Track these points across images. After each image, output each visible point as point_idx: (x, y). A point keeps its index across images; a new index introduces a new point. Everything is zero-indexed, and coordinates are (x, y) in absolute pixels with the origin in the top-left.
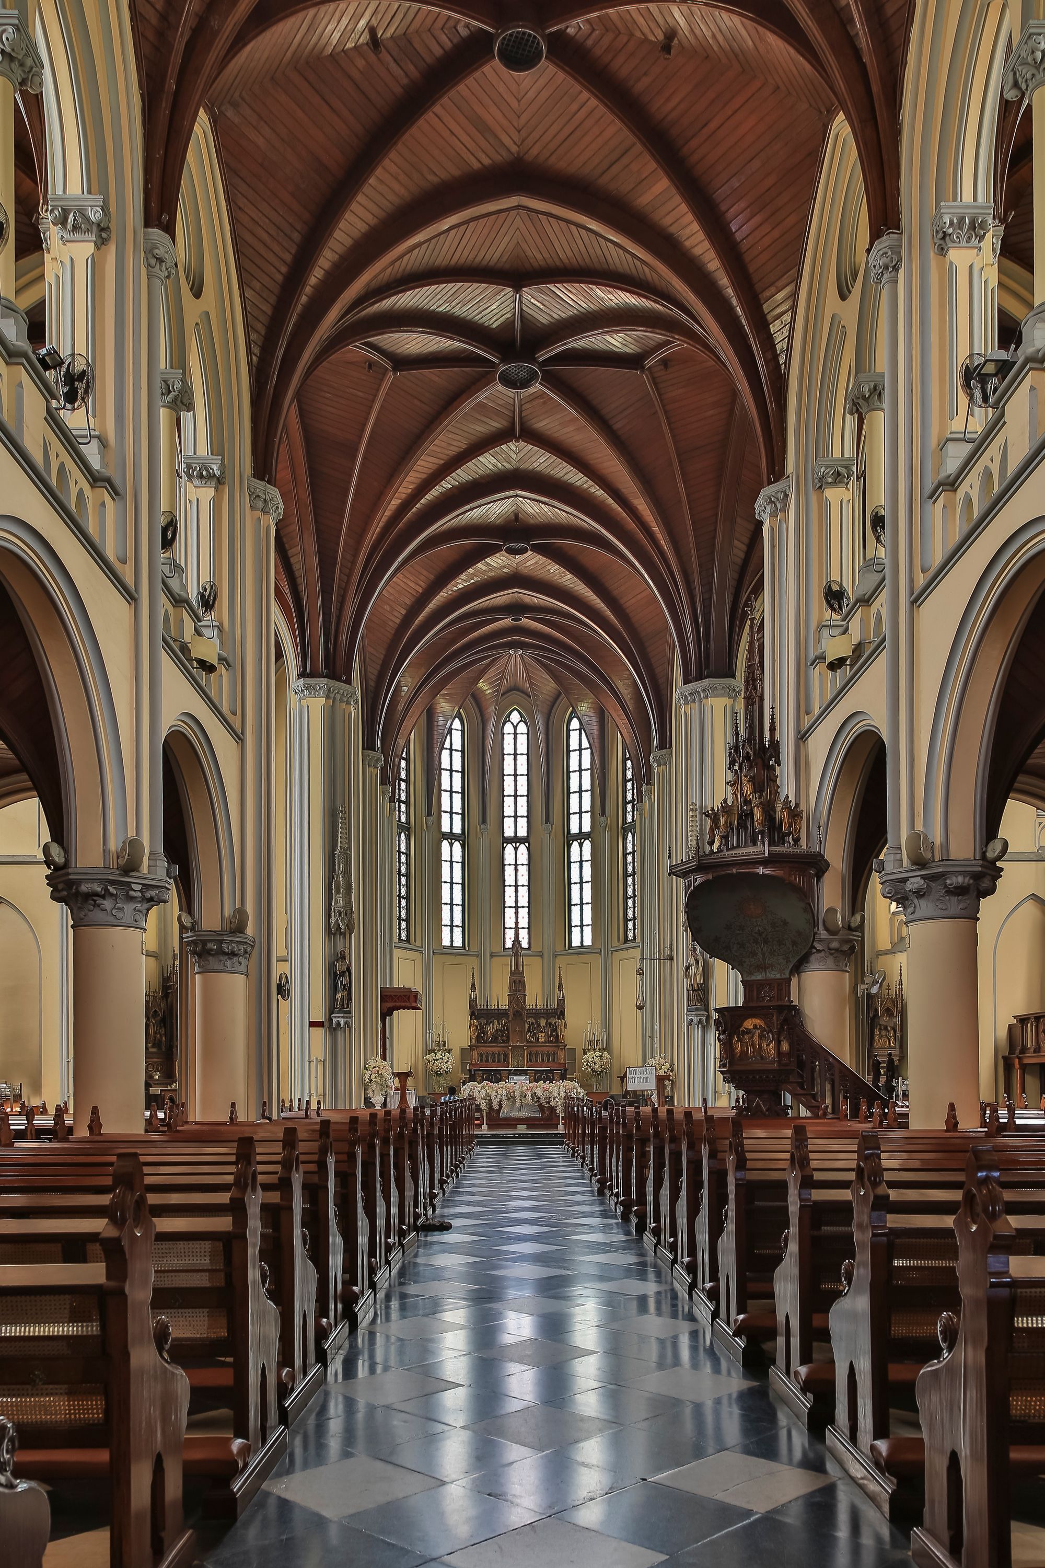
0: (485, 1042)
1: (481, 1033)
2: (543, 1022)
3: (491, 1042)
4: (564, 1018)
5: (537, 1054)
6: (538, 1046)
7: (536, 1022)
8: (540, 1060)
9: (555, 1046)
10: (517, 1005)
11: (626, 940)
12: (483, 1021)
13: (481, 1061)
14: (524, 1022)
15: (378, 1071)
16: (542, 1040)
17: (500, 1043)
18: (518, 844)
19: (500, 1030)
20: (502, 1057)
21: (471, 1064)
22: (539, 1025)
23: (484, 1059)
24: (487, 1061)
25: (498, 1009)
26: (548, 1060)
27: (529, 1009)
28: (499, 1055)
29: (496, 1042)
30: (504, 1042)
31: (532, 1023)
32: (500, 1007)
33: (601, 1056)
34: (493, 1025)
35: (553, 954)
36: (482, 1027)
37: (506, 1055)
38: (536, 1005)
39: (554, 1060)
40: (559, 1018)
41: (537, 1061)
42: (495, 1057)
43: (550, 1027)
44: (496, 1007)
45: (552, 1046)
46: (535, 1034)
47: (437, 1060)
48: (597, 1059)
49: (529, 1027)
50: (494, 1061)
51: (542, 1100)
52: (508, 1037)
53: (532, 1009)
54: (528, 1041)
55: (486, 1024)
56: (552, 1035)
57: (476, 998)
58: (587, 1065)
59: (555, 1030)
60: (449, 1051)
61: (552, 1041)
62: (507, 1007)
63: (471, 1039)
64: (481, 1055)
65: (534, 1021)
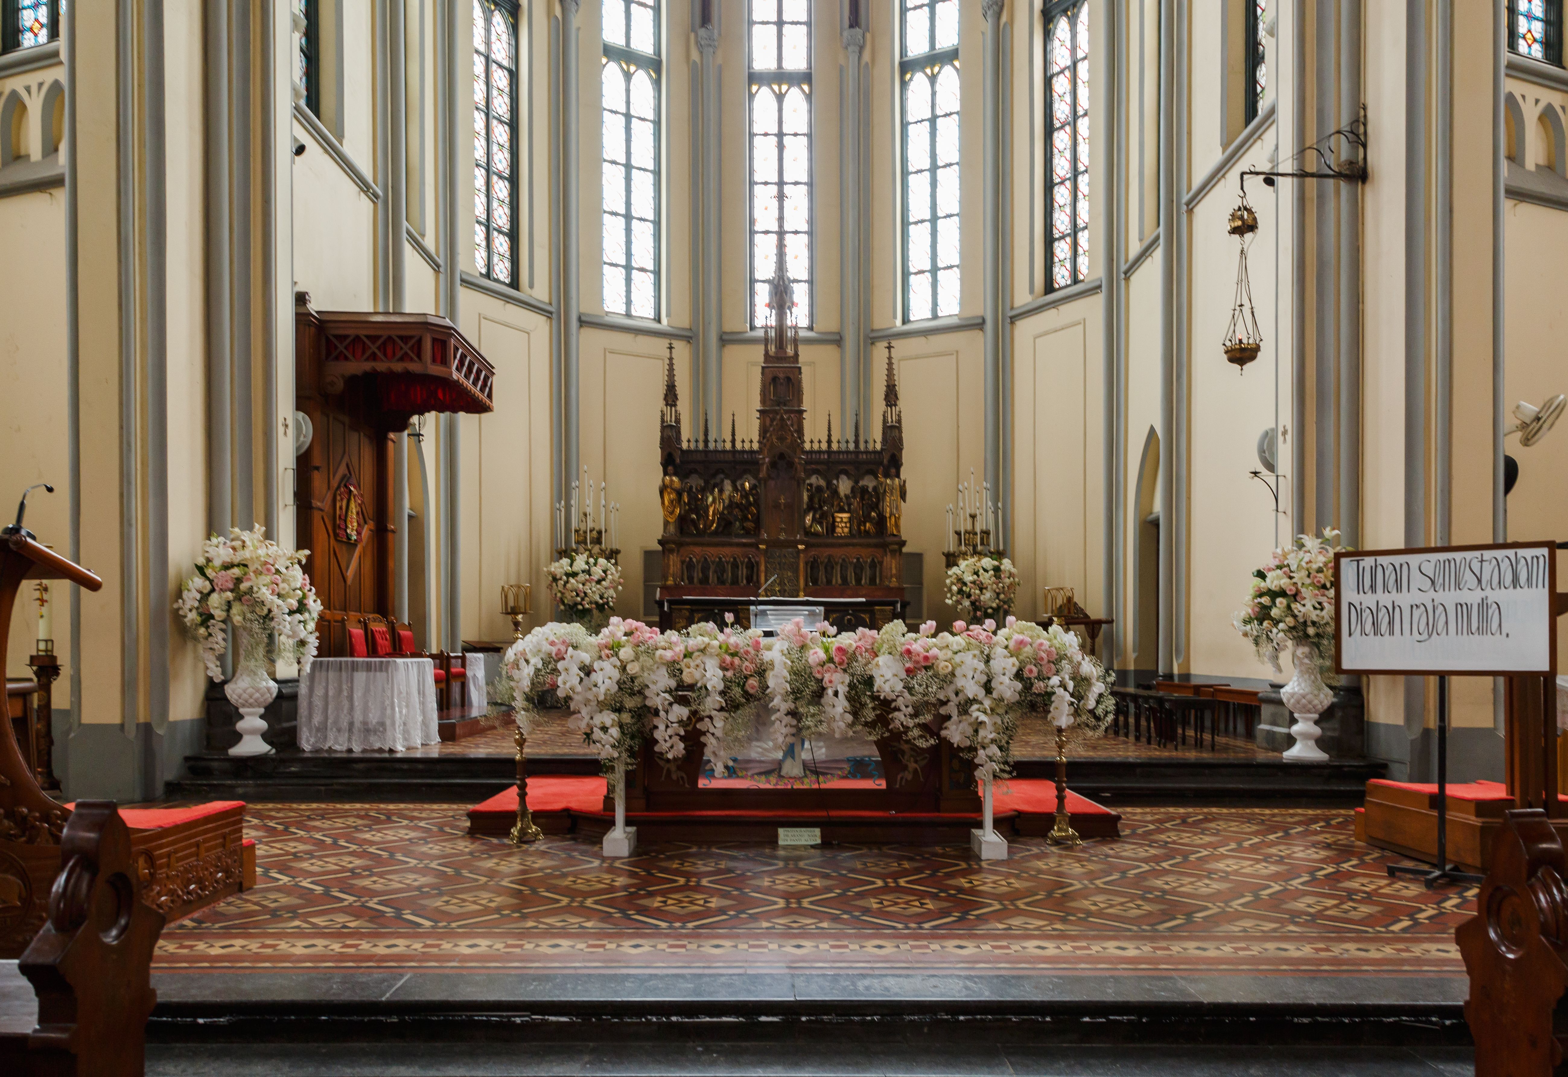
0: (701, 533)
1: (691, 511)
2: (844, 486)
3: (716, 533)
4: (898, 475)
5: (829, 566)
6: (832, 545)
7: (829, 483)
8: (837, 579)
9: (876, 546)
10: (781, 439)
11: (1049, 287)
12: (695, 482)
13: (691, 579)
14: (800, 482)
15: (238, 581)
16: (842, 529)
17: (738, 536)
18: (784, 88)
19: (739, 506)
20: (743, 572)
21: (664, 588)
22: (835, 492)
23: (697, 575)
24: (705, 580)
25: (734, 451)
26: (858, 580)
27: (811, 452)
28: (735, 566)
29: (729, 534)
30: (748, 533)
31: (819, 489)
32: (739, 446)
33: (997, 569)
34: (721, 491)
35: (867, 337)
36: (693, 498)
37: (752, 567)
38: (829, 442)
39: (872, 580)
40: (887, 475)
41: (829, 582)
42: (724, 571)
43: (862, 499)
44: (728, 446)
45: (868, 546)
46: (824, 515)
47: (574, 575)
48: (986, 578)
49: (811, 498)
50: (721, 581)
51: (901, 718)
52: (757, 520)
53: (820, 452)
54: (807, 532)
55: (703, 490)
56: (867, 518)
57: (678, 421)
58: (960, 591)
59: (875, 506)
60: (612, 555)
61: (867, 533)
62: (756, 446)
63: (666, 523)
64: (690, 566)
65: (822, 483)
